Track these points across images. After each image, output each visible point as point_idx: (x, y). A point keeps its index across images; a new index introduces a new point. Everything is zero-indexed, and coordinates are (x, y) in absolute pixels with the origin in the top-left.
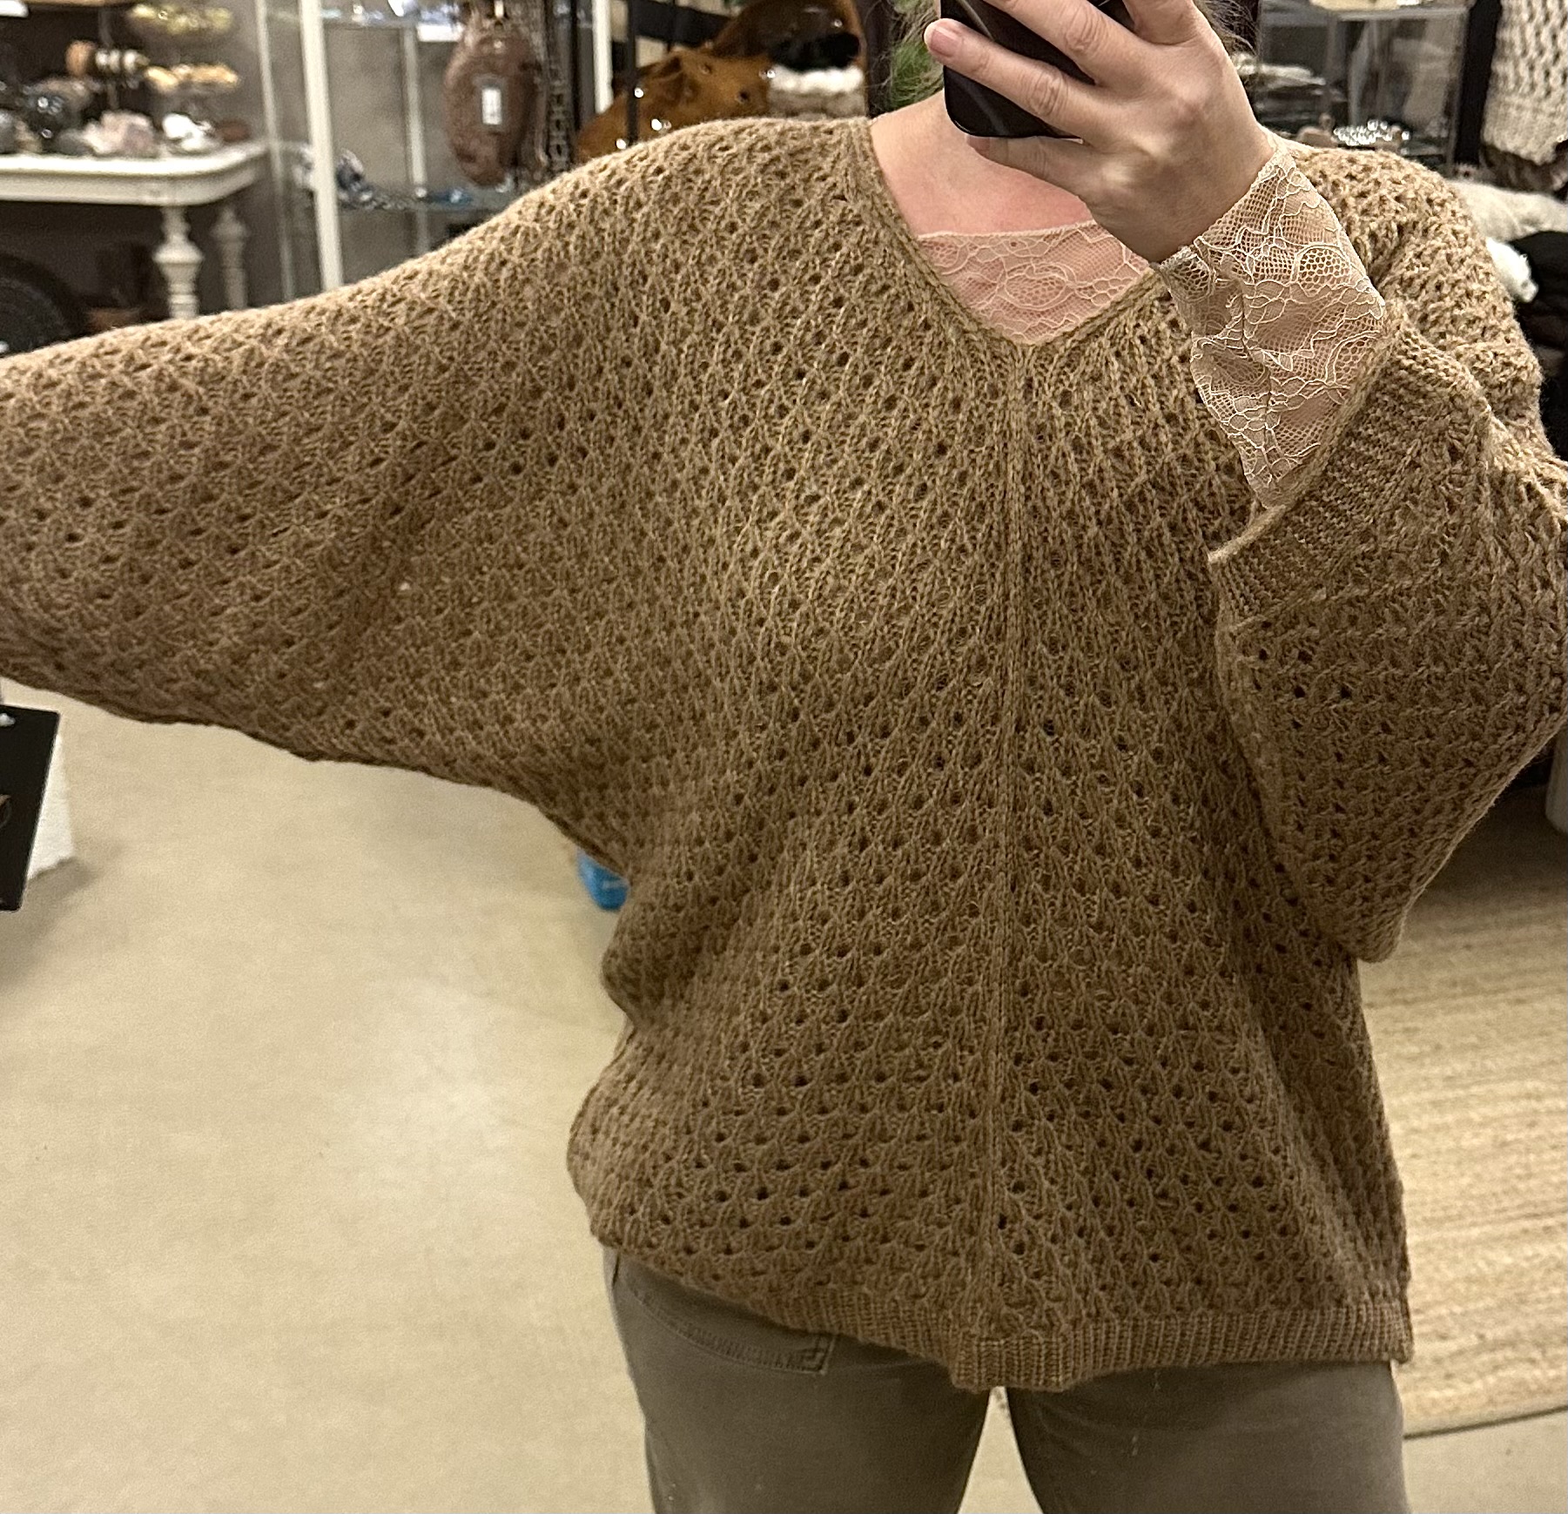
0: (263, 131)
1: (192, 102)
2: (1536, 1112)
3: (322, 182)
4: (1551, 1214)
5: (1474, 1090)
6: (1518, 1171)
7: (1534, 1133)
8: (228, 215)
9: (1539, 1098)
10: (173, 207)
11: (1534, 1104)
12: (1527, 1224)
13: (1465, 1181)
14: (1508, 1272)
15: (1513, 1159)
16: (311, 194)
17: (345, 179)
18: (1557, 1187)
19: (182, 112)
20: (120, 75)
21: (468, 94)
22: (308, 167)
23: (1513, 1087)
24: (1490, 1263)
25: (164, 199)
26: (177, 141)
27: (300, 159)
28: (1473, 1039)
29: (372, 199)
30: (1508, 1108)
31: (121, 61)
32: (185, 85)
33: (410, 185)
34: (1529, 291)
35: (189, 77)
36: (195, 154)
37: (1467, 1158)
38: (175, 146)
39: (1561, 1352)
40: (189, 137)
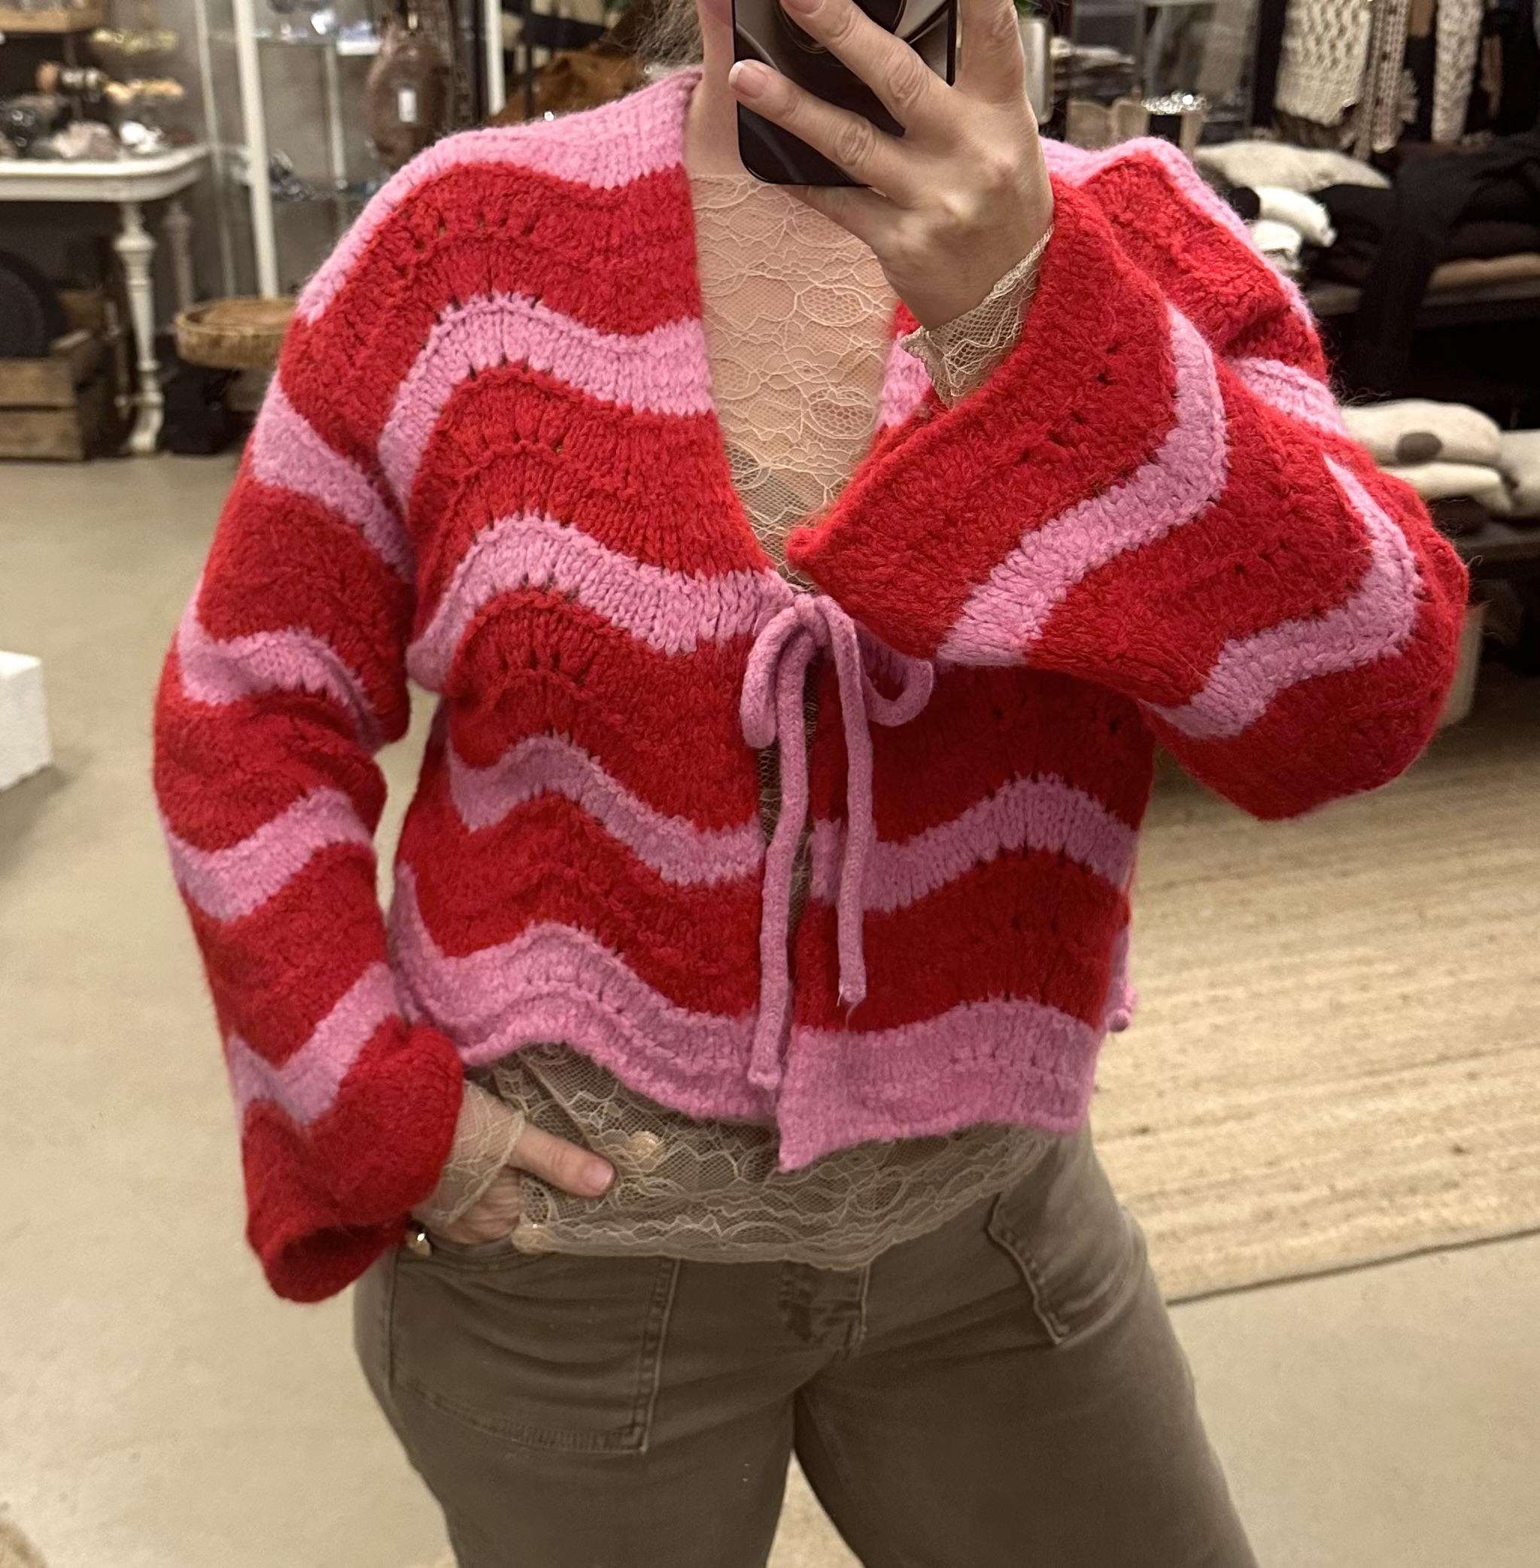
0: (205, 136)
1: (145, 112)
2: (1366, 977)
3: (257, 178)
4: (1389, 1071)
5: (1311, 956)
6: (1355, 1031)
7: (1366, 995)
8: (176, 209)
9: (1368, 962)
10: (130, 203)
11: (1365, 969)
12: (1368, 1081)
13: (1308, 1040)
14: (1353, 1124)
15: (1349, 1020)
16: (246, 190)
17: (277, 175)
18: (1394, 1046)
19: (136, 119)
20: (82, 91)
21: (387, 96)
22: (244, 165)
23: (1343, 954)
24: (1336, 1118)
25: (123, 194)
26: (133, 146)
27: (237, 159)
28: (1303, 909)
29: (301, 191)
30: (1339, 973)
31: (84, 78)
32: (138, 98)
33: (331, 178)
34: (1328, 237)
35: (143, 91)
36: (147, 156)
37: (1306, 1020)
38: (132, 150)
39: (1407, 1200)
40: (141, 142)
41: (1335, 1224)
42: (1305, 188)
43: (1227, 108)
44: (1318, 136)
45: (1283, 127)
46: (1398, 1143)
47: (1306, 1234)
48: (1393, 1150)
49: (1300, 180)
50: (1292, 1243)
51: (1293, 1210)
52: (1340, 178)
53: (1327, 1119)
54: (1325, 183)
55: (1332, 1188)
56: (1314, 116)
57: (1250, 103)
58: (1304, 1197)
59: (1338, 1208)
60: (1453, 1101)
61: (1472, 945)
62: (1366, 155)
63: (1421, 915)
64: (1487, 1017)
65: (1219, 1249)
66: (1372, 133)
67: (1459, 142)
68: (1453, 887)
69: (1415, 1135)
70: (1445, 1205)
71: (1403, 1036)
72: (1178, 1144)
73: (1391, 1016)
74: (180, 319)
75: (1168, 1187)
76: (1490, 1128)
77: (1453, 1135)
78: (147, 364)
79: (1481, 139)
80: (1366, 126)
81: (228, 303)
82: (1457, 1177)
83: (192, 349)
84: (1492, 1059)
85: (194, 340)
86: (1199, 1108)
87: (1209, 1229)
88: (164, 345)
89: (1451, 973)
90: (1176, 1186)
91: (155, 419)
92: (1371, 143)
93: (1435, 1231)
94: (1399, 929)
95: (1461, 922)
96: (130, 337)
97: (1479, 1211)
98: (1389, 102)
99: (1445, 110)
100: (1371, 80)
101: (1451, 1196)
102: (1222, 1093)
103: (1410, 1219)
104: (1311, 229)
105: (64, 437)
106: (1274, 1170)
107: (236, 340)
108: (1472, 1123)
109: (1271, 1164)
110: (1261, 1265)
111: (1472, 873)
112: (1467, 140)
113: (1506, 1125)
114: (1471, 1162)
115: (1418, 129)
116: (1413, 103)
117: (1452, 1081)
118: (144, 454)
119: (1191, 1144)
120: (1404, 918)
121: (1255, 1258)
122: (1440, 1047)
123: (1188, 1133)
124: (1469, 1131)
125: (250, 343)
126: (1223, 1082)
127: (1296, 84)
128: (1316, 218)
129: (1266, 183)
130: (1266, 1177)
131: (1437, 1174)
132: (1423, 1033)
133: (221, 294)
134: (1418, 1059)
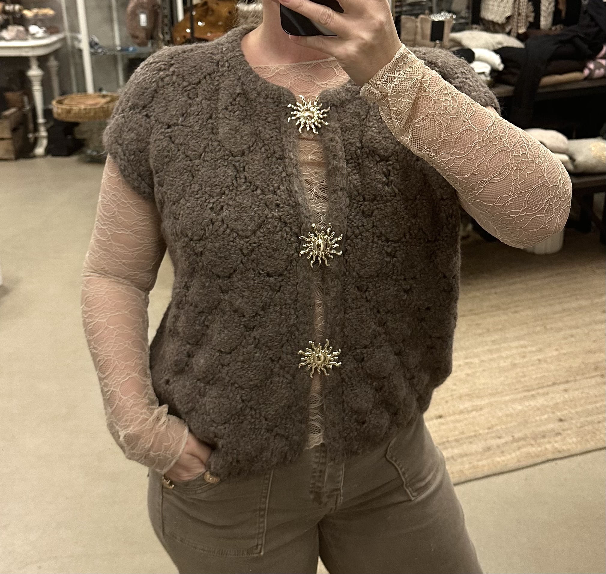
0: (63, 30)
1: (38, 21)
2: (525, 352)
3: (84, 46)
4: (533, 390)
5: (503, 345)
6: (521, 374)
7: (525, 360)
8: (52, 59)
9: (525, 347)
10: (33, 57)
11: (524, 350)
12: (525, 394)
13: (502, 379)
14: (521, 411)
15: (518, 370)
16: (80, 51)
17: (92, 45)
18: (535, 380)
19: (35, 24)
20: (13, 13)
21: (135, 16)
22: (80, 41)
23: (516, 344)
24: (513, 409)
25: (30, 53)
26: (34, 34)
27: (77, 39)
28: (500, 327)
29: (102, 51)
30: (514, 351)
31: (14, 8)
32: (36, 15)
33: (115, 46)
34: (501, 67)
35: (37, 13)
36: (40, 38)
37: (502, 370)
38: (33, 36)
39: (542, 441)
40: (38, 33)
41: (514, 451)
42: (492, 48)
43: (462, 18)
44: (497, 28)
45: (484, 24)
46: (538, 418)
47: (503, 456)
48: (536, 421)
49: (490, 45)
50: (498, 459)
51: (498, 447)
52: (505, 45)
53: (511, 409)
54: (500, 46)
55: (513, 437)
56: (495, 20)
57: (471, 16)
58: (503, 441)
59: (515, 444)
60: (559, 401)
61: (565, 338)
62: (515, 35)
63: (545, 327)
64: (571, 367)
65: (470, 463)
66: (518, 26)
67: (550, 29)
68: (556, 316)
69: (544, 415)
70: (556, 442)
71: (539, 376)
72: (454, 422)
73: (534, 368)
74: (54, 103)
75: (450, 439)
76: (573, 411)
77: (559, 414)
78: (41, 120)
79: (559, 27)
80: (515, 24)
81: (73, 96)
82: (560, 431)
83: (59, 115)
84: (573, 383)
85: (60, 111)
86: (461, 407)
87: (466, 455)
88: (48, 113)
89: (557, 350)
90: (454, 438)
91: (45, 142)
92: (517, 30)
93: (553, 453)
94: (537, 333)
95: (559, 330)
96: (34, 110)
97: (570, 444)
98: (524, 14)
99: (544, 17)
100: (517, 6)
101: (559, 438)
102: (470, 400)
103: (543, 448)
104: (494, 64)
105: (7, 151)
106: (491, 430)
107: (77, 111)
108: (566, 409)
109: (489, 428)
110: (486, 469)
111: (564, 310)
112: (553, 28)
113: (579, 409)
114: (566, 425)
115: (535, 24)
116: (533, 15)
117: (558, 393)
118: (40, 156)
119: (458, 421)
120: (538, 329)
121: (484, 466)
122: (553, 379)
123: (457, 417)
124: (565, 412)
125: (83, 112)
126: (470, 396)
127: (488, 8)
128: (496, 60)
129: (477, 47)
130: (488, 433)
131: (553, 430)
132: (546, 374)
133: (71, 93)
134: (545, 385)
